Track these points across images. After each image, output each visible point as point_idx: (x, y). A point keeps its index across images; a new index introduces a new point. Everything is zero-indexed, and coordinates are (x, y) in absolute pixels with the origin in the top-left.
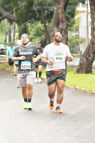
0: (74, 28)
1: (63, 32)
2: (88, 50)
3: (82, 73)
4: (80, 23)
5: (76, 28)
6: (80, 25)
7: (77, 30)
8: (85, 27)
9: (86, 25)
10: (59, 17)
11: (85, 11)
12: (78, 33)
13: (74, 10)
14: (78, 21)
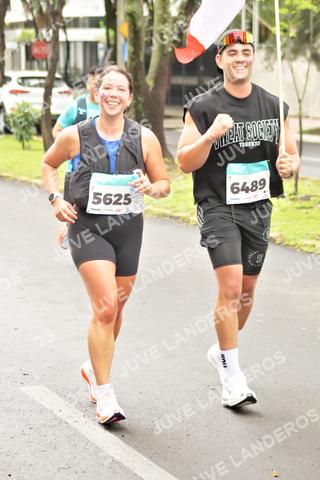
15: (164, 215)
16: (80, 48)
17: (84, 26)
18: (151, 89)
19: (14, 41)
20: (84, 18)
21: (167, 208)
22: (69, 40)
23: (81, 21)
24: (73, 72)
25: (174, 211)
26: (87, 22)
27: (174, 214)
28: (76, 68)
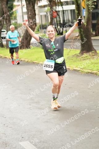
0: (13, 17)
1: (7, 21)
2: (26, 32)
3: (24, 49)
4: (17, 14)
5: (14, 17)
6: (17, 15)
7: (15, 18)
8: (21, 16)
9: (21, 14)
10: (3, 11)
11: (19, 5)
12: (16, 21)
13: (12, 5)
14: (16, 12)
15: (89, 73)
16: (69, 12)
17: (70, 4)
18: (85, 26)
19: (45, 12)
20: (70, 1)
21: (90, 70)
22: (64, 10)
23: (69, 2)
24: (68, 21)
25: (92, 71)
26: (71, 2)
27: (92, 72)
28: (69, 20)
